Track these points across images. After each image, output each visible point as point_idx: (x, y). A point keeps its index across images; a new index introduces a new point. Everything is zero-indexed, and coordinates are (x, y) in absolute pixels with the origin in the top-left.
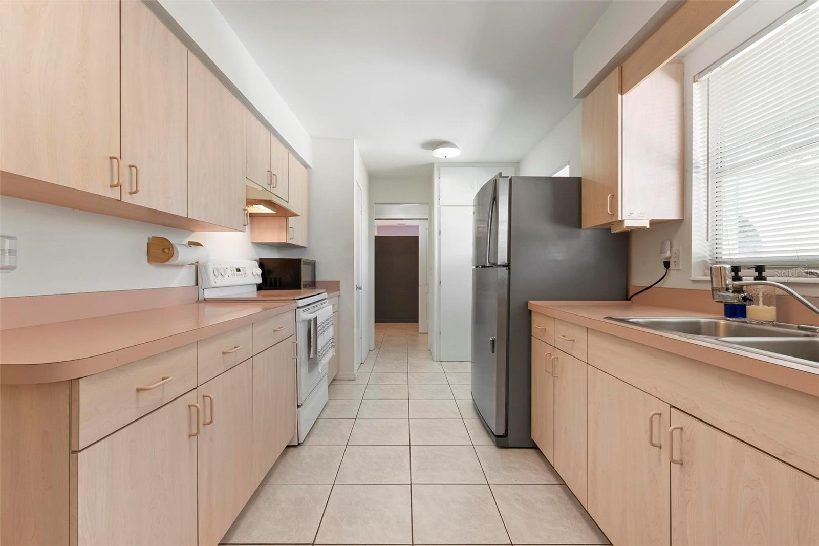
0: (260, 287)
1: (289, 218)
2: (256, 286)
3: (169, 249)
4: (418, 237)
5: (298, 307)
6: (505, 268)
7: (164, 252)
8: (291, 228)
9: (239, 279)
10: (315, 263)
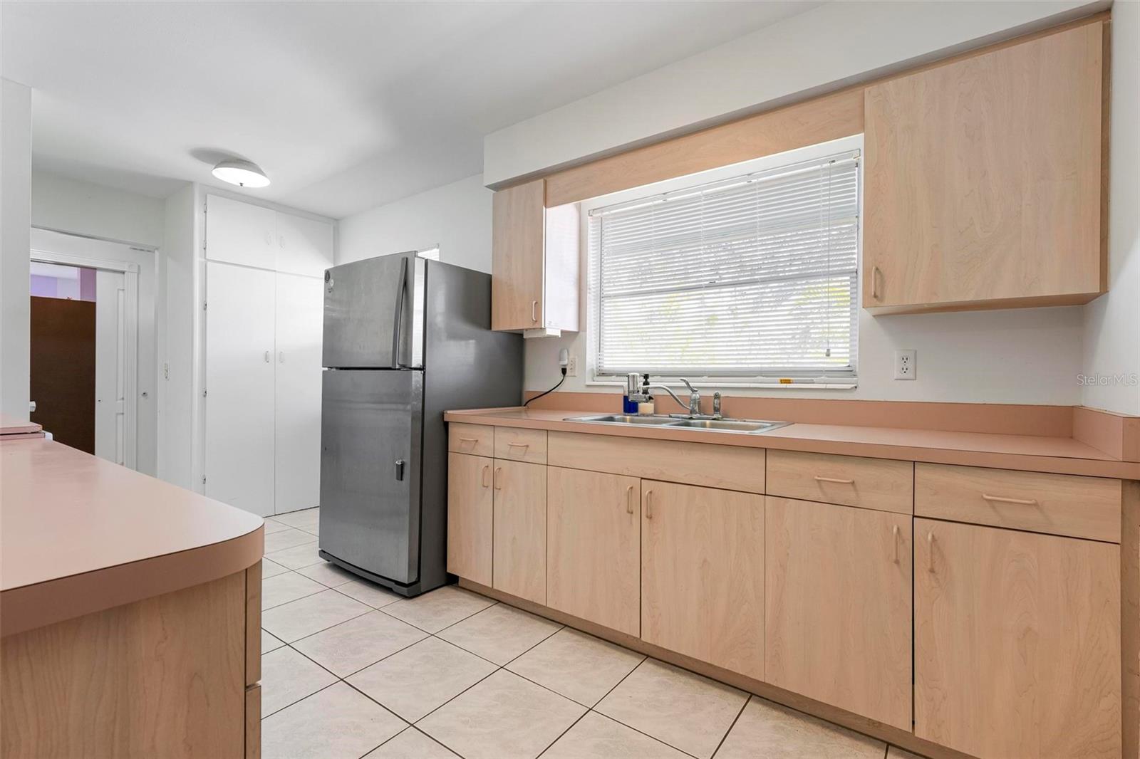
4: (94, 304)
6: (420, 372)
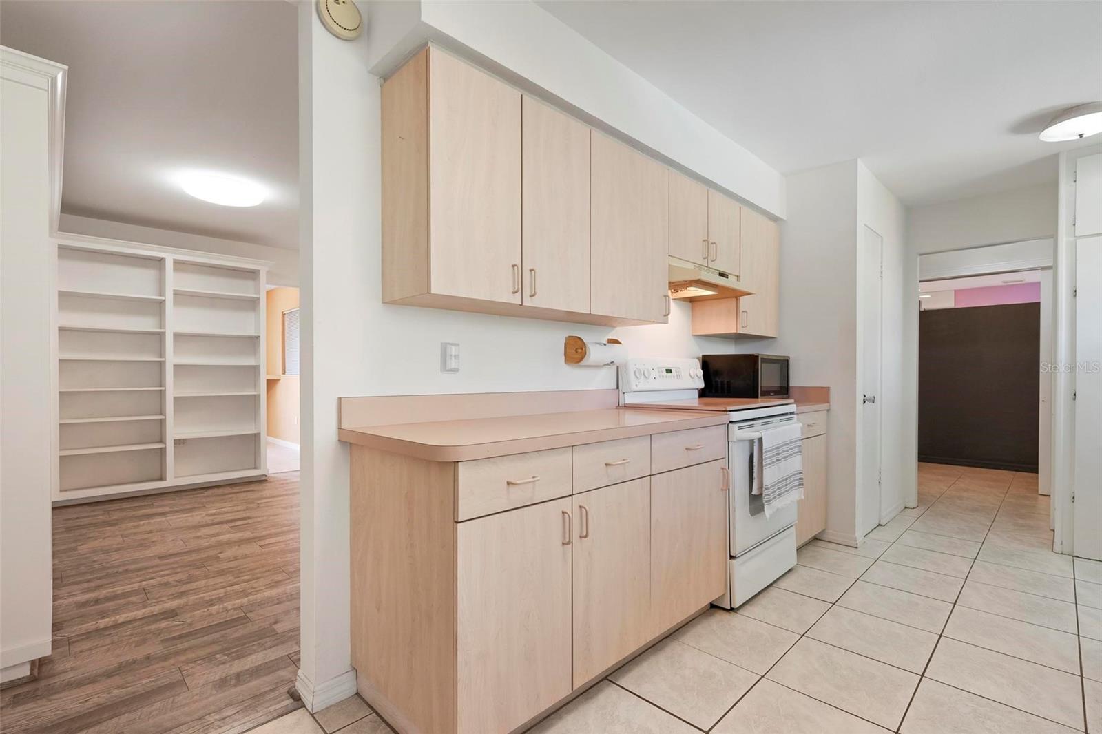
0: (703, 393)
1: (741, 298)
2: (697, 392)
3: (582, 349)
4: (1038, 304)
5: (731, 422)
7: (577, 352)
8: (743, 311)
9: (670, 382)
10: (788, 361)
